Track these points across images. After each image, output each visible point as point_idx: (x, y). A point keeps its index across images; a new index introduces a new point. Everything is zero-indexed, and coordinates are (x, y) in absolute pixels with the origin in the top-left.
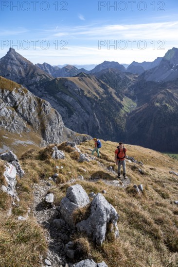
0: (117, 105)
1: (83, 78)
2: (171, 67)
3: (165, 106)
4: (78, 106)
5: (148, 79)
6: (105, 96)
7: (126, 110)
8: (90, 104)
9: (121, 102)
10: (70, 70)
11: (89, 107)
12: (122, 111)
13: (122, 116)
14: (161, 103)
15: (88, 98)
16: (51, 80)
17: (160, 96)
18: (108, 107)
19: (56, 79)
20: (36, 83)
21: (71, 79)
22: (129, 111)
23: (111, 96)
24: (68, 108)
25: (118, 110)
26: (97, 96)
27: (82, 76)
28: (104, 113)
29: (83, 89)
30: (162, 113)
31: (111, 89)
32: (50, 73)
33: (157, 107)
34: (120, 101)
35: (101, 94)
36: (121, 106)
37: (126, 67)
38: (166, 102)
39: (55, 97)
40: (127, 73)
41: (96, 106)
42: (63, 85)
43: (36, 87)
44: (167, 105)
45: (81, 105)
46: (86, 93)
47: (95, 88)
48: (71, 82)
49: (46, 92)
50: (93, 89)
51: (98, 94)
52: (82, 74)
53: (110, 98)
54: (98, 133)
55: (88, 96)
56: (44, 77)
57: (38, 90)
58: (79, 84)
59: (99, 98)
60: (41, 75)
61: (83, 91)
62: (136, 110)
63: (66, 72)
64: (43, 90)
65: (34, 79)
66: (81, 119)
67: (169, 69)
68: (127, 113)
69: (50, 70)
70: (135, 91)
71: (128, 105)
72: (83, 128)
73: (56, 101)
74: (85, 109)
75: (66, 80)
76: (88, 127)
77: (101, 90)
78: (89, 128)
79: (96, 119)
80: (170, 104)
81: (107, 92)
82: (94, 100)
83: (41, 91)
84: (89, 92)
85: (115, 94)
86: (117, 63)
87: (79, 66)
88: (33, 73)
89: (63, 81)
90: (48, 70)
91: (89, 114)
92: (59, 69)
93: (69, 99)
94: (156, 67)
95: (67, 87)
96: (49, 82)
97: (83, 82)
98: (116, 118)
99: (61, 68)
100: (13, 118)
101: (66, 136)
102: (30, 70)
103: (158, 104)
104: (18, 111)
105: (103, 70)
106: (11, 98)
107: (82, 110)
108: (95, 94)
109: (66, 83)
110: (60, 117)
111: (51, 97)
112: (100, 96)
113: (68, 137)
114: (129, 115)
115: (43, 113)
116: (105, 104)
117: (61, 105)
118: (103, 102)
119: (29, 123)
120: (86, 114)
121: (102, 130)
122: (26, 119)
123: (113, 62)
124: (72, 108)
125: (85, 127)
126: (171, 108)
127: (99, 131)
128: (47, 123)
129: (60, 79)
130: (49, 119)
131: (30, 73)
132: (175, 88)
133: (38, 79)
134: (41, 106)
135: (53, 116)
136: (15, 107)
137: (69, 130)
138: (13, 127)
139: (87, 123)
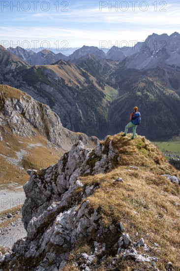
0: (99, 94)
1: (63, 65)
2: (152, 54)
3: (146, 94)
4: (60, 96)
5: (129, 66)
6: (86, 85)
7: (108, 100)
8: (72, 94)
9: (103, 91)
10: (46, 55)
11: (71, 98)
12: (104, 100)
13: (104, 106)
14: (142, 92)
15: (70, 88)
16: (29, 68)
18: (90, 96)
19: (34, 67)
20: (11, 71)
21: (50, 67)
22: (110, 100)
23: (93, 85)
24: (49, 98)
25: (100, 100)
26: (79, 85)
27: (62, 63)
28: (87, 103)
29: (64, 78)
30: (143, 102)
31: (92, 78)
32: (25, 59)
33: (139, 96)
34: (101, 90)
35: (82, 83)
36: (103, 95)
37: (106, 52)
38: (147, 91)
39: (35, 88)
40: (108, 60)
41: (78, 96)
42: (42, 74)
43: (13, 76)
44: (148, 94)
45: (63, 95)
46: (66, 82)
47: (76, 77)
48: (51, 70)
49: (25, 82)
50: (73, 77)
51: (79, 82)
52: (61, 60)
53: (92, 87)
54: (81, 124)
55: (70, 85)
56: (20, 64)
57: (15, 79)
58: (59, 73)
59: (80, 88)
60: (16, 62)
61: (63, 80)
62: (118, 100)
63: (42, 58)
64: (21, 79)
65: (9, 67)
66: (63, 110)
67: (149, 56)
68: (109, 102)
69: (25, 55)
70: (116, 79)
71: (110, 94)
72: (66, 120)
73: (36, 91)
74: (67, 100)
75: (45, 68)
76: (70, 119)
77: (82, 79)
78: (72, 119)
79: (79, 110)
80: (151, 92)
81: (88, 81)
82: (75, 89)
83: (18, 81)
84: (70, 81)
85: (97, 82)
86: (96, 48)
88: (7, 60)
89: (42, 70)
90: (22, 54)
91: (71, 104)
92: (35, 53)
93: (50, 89)
94: (137, 54)
95: (47, 76)
96: (26, 70)
97: (63, 70)
98: (98, 108)
99: (37, 52)
100: (23, 124)
101: (65, 136)
102: (4, 56)
103: (139, 93)
104: (25, 118)
105: (83, 57)
106: (19, 106)
107: (64, 100)
108: (76, 83)
109: (46, 72)
110: (59, 119)
111: (31, 87)
112: (82, 85)
113: (67, 136)
114: (111, 104)
115: (45, 117)
116: (87, 94)
117: (41, 96)
118: (84, 92)
119: (35, 127)
120: (68, 104)
121: (85, 121)
122: (32, 124)
123: (93, 47)
124: (53, 98)
125: (68, 119)
126: (152, 97)
127: (82, 122)
128: (49, 126)
129: (39, 68)
130: (51, 122)
131: (4, 60)
132: (155, 76)
133: (13, 67)
134: (43, 110)
135: (54, 119)
136: (23, 114)
137: (67, 130)
138: (24, 132)
139: (69, 114)
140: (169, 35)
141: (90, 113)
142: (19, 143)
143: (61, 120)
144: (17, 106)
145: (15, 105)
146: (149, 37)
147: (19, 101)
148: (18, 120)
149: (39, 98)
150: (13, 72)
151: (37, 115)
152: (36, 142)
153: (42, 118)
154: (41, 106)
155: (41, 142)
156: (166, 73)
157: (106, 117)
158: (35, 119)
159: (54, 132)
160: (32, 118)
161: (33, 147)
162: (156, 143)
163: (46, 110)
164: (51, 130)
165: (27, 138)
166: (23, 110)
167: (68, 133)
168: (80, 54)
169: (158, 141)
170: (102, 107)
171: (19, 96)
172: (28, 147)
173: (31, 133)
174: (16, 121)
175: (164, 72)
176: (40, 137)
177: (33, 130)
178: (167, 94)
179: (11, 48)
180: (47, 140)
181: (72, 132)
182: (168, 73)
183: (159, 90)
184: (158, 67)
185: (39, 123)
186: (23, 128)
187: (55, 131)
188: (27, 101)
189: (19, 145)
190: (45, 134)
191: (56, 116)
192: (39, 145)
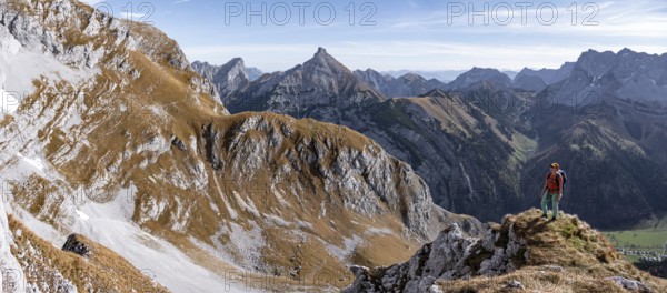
0: (502, 147)
1: (439, 98)
2: (591, 81)
3: (588, 149)
4: (431, 150)
6: (479, 131)
7: (520, 158)
8: (452, 147)
9: (510, 142)
10: (412, 82)
11: (450, 153)
12: (512, 159)
13: (513, 168)
14: (581, 144)
15: (449, 136)
16: (382, 101)
17: (578, 132)
18: (487, 153)
19: (391, 100)
20: (355, 104)
21: (416, 100)
22: (523, 158)
23: (491, 132)
24: (412, 152)
25: (505, 158)
26: (465, 131)
27: (437, 94)
28: (480, 163)
29: (439, 119)
30: (583, 162)
31: (488, 119)
32: (377, 87)
33: (575, 151)
34: (506, 140)
35: (471, 128)
36: (510, 150)
37: (512, 77)
38: (589, 142)
39: (388, 133)
40: (517, 90)
41: (463, 150)
42: (404, 111)
43: (357, 113)
44: (592, 147)
45: (436, 147)
46: (444, 126)
47: (460, 118)
48: (418, 106)
49: (373, 123)
50: (456, 119)
51: (467, 127)
52: (435, 90)
53: (489, 135)
54: (468, 199)
55: (449, 131)
56: (369, 96)
57: (360, 118)
58: (432, 110)
59: (468, 136)
60: (364, 92)
61: (438, 123)
62: (538, 158)
63: (405, 86)
64: (368, 118)
65: (352, 99)
66: (435, 173)
67: (588, 85)
68: (522, 162)
69: (378, 81)
70: (533, 121)
71: (522, 147)
72: (440, 191)
73: (390, 139)
74: (443, 156)
75: (409, 102)
76: (448, 189)
77: (472, 121)
78: (451, 192)
79: (465, 174)
80: (596, 144)
81: (482, 124)
82: (460, 139)
83: (364, 121)
84: (450, 125)
85: (498, 127)
86: (496, 71)
87: (428, 74)
88: (351, 88)
89: (403, 105)
90: (374, 81)
91: (450, 163)
92: (393, 79)
93: (414, 137)
94: (565, 80)
95: (410, 114)
96: (378, 104)
97: (439, 107)
98: (501, 172)
99: (397, 77)
100: (363, 193)
101: (436, 220)
102: (347, 82)
103: (575, 147)
104: (368, 182)
105: (472, 85)
106: (360, 161)
107: (438, 157)
108: (461, 128)
109: (409, 108)
110: (427, 190)
111: (382, 133)
112: (471, 132)
113: (440, 220)
114: (526, 165)
115: (403, 183)
116: (481, 147)
117: (398, 147)
118: (475, 143)
119: (383, 200)
120: (445, 164)
121: (476, 195)
122: (378, 194)
123: (489, 69)
124: (418, 152)
125: (444, 190)
126: (598, 153)
127: (470, 196)
128: (409, 200)
129: (398, 101)
130: (413, 194)
131: (347, 88)
132: (601, 117)
133: (359, 99)
134: (399, 172)
135: (418, 188)
136: (365, 175)
137: (440, 210)
138: (363, 206)
139: (447, 182)
140: (616, 52)
141: (485, 181)
142: (351, 224)
143: (431, 191)
144: (357, 162)
145: (354, 160)
146: (584, 54)
147: (360, 153)
148: (354, 186)
149: (395, 151)
150: (358, 107)
151: (389, 179)
152: (381, 226)
153: (397, 186)
154: (396, 164)
155: (391, 226)
156: (619, 113)
157: (517, 188)
158: (383, 185)
159: (416, 211)
160: (380, 184)
161: (375, 234)
162: (612, 233)
163: (405, 173)
164: (412, 207)
165: (367, 216)
166: (366, 169)
167: (442, 214)
168: (468, 80)
169: (614, 230)
170: (509, 170)
171: (363, 145)
172: (366, 232)
173: (374, 210)
174: (351, 186)
175: (615, 111)
176: (390, 217)
177: (379, 204)
178: (624, 148)
179: (359, 71)
180: (403, 225)
181: (450, 214)
182: (621, 111)
183: (610, 141)
184: (603, 102)
185: (391, 193)
186: (362, 199)
187: (419, 210)
188: (375, 155)
189: (352, 226)
190: (399, 214)
191: (421, 183)
192: (387, 230)
